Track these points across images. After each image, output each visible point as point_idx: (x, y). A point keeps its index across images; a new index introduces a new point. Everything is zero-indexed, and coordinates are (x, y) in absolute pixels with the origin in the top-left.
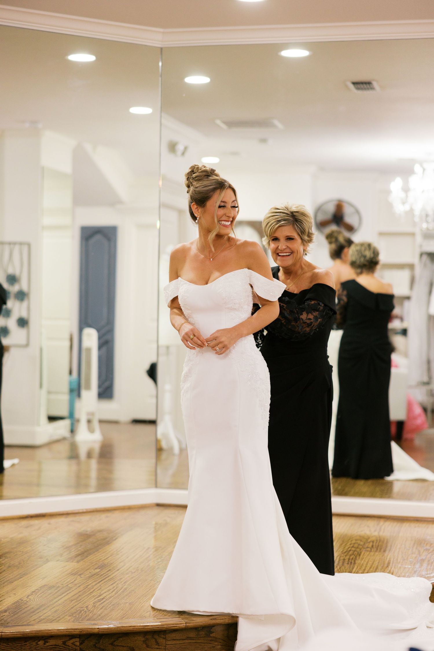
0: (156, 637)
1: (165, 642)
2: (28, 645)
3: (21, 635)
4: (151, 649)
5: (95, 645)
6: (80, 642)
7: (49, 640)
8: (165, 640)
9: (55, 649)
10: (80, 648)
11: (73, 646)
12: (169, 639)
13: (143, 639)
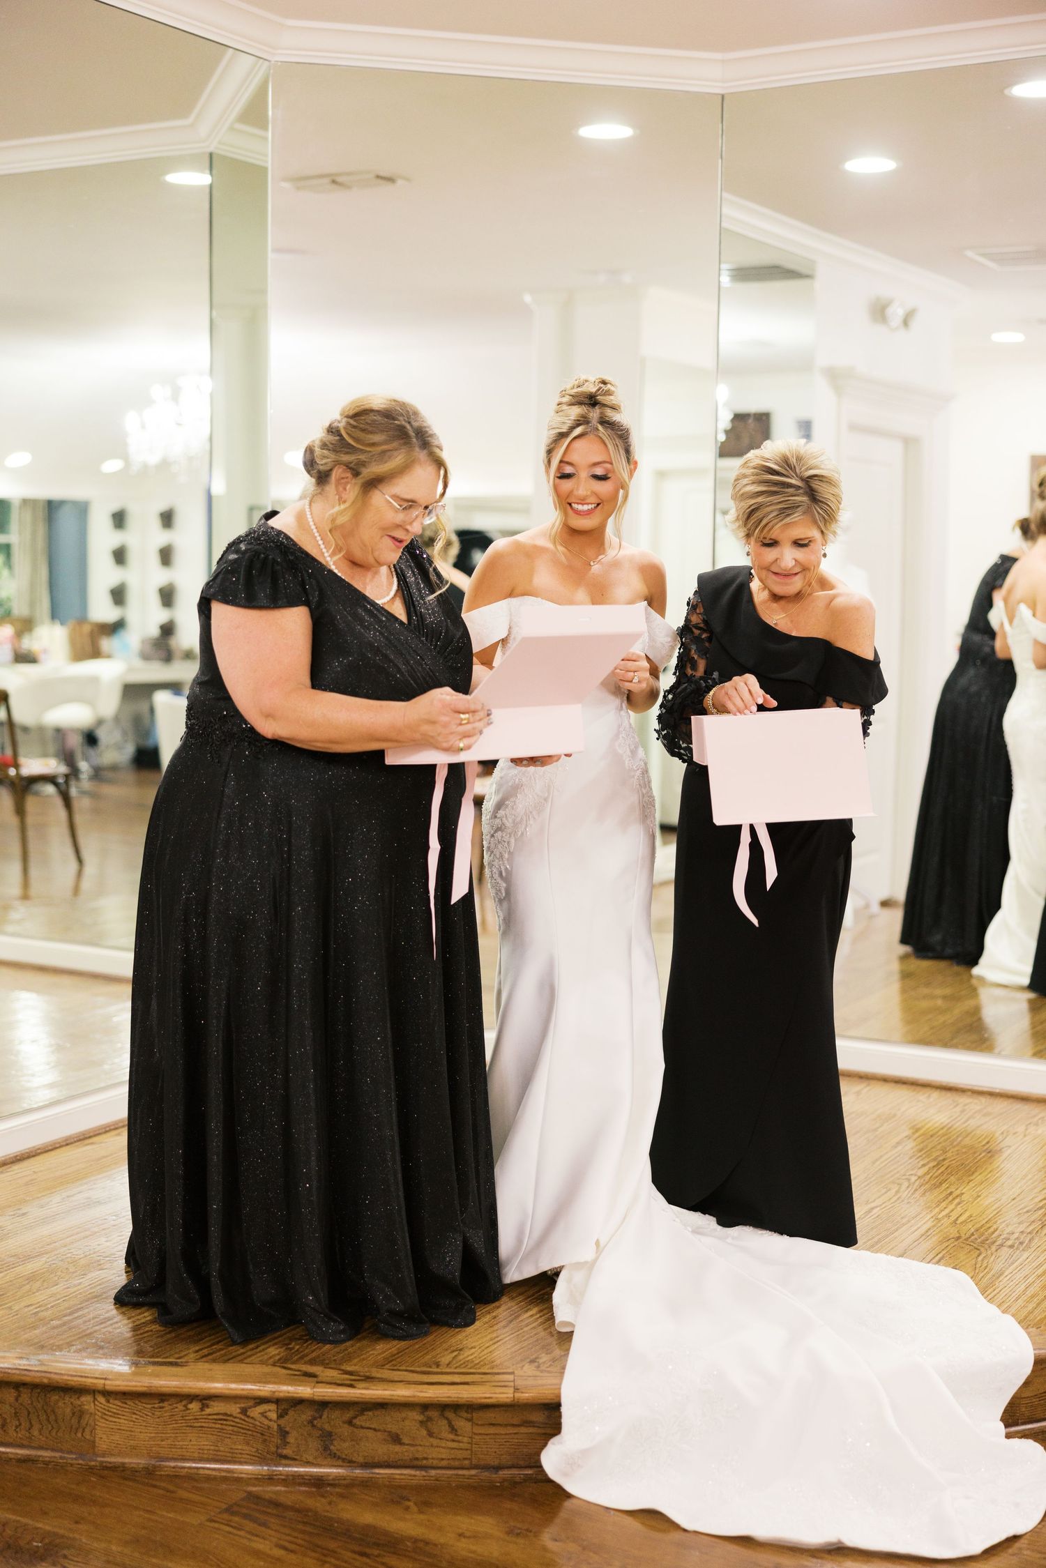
0: (450, 1415)
1: (470, 1427)
2: (167, 1408)
3: (146, 1389)
4: (439, 1441)
5: (311, 1422)
6: (279, 1414)
7: (212, 1403)
8: (470, 1423)
9: (225, 1422)
10: (278, 1425)
11: (263, 1419)
12: (480, 1423)
13: (421, 1418)
